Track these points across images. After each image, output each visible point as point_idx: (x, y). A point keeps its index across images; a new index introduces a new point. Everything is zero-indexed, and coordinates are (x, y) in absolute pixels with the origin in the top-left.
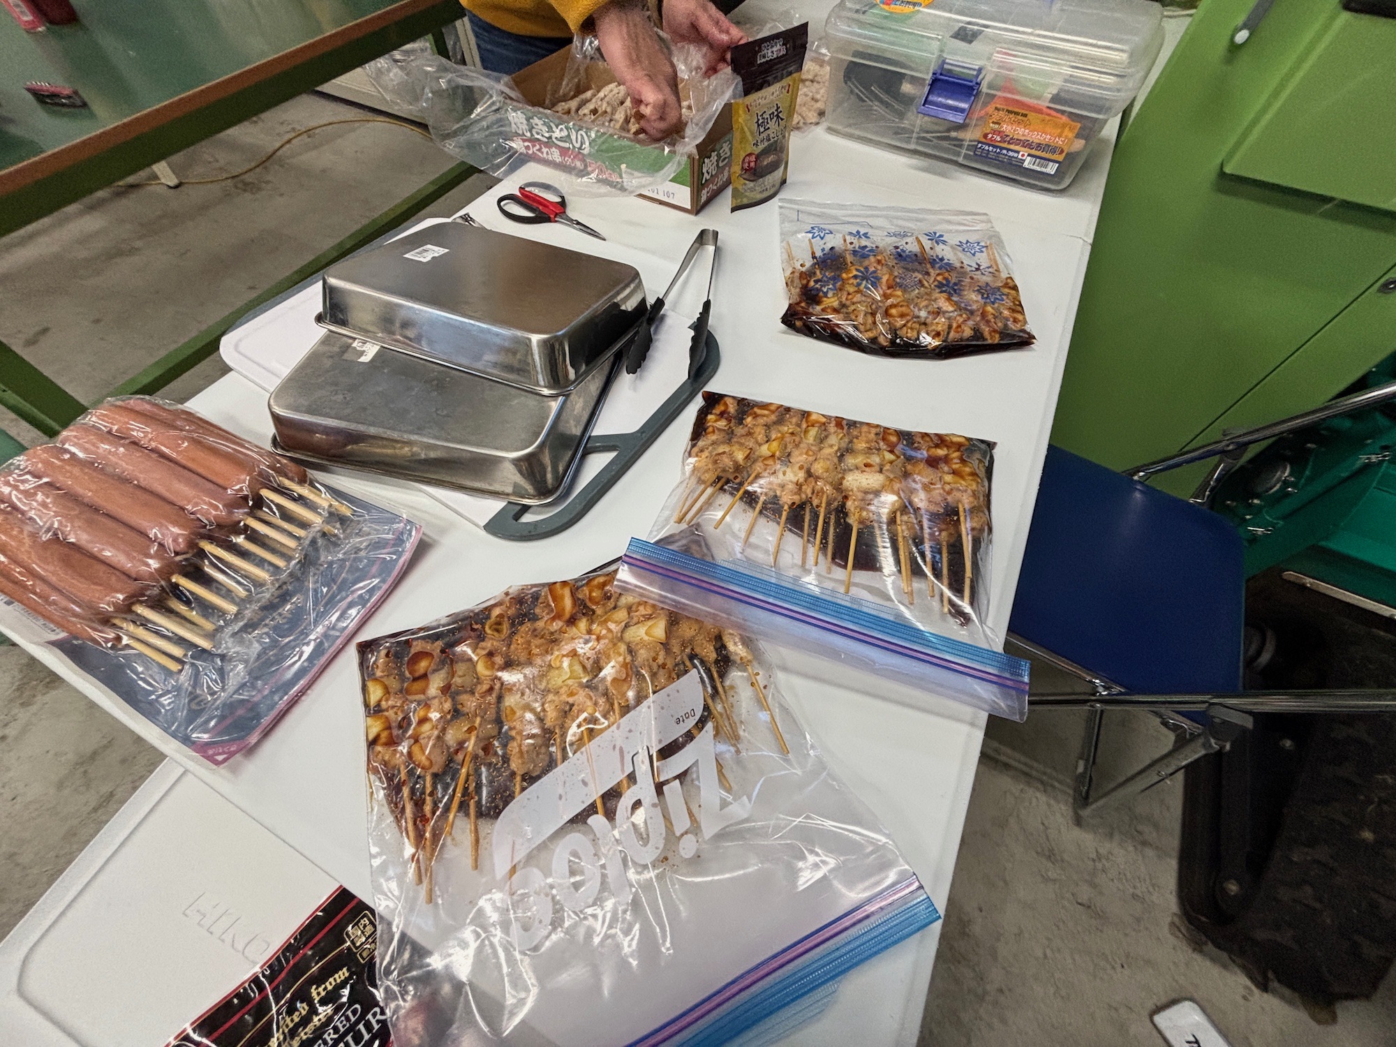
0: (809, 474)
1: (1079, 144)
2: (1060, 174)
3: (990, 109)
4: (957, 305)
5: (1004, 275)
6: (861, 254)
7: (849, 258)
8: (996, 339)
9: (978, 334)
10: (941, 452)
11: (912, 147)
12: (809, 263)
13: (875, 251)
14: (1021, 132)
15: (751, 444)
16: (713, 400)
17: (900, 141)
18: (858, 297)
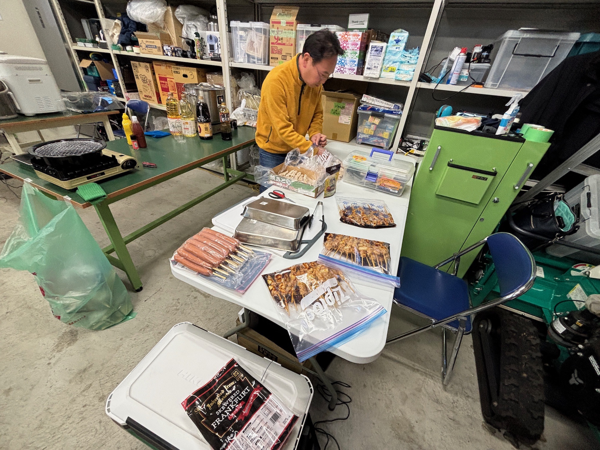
0: (352, 247)
1: (401, 187)
2: (398, 193)
3: (381, 179)
4: (378, 218)
5: (388, 213)
6: (356, 207)
7: (353, 208)
8: (388, 225)
9: (384, 224)
10: (378, 244)
11: (364, 186)
12: (344, 209)
13: (359, 207)
14: (388, 184)
15: (338, 241)
16: (327, 234)
17: (361, 184)
18: (356, 216)
